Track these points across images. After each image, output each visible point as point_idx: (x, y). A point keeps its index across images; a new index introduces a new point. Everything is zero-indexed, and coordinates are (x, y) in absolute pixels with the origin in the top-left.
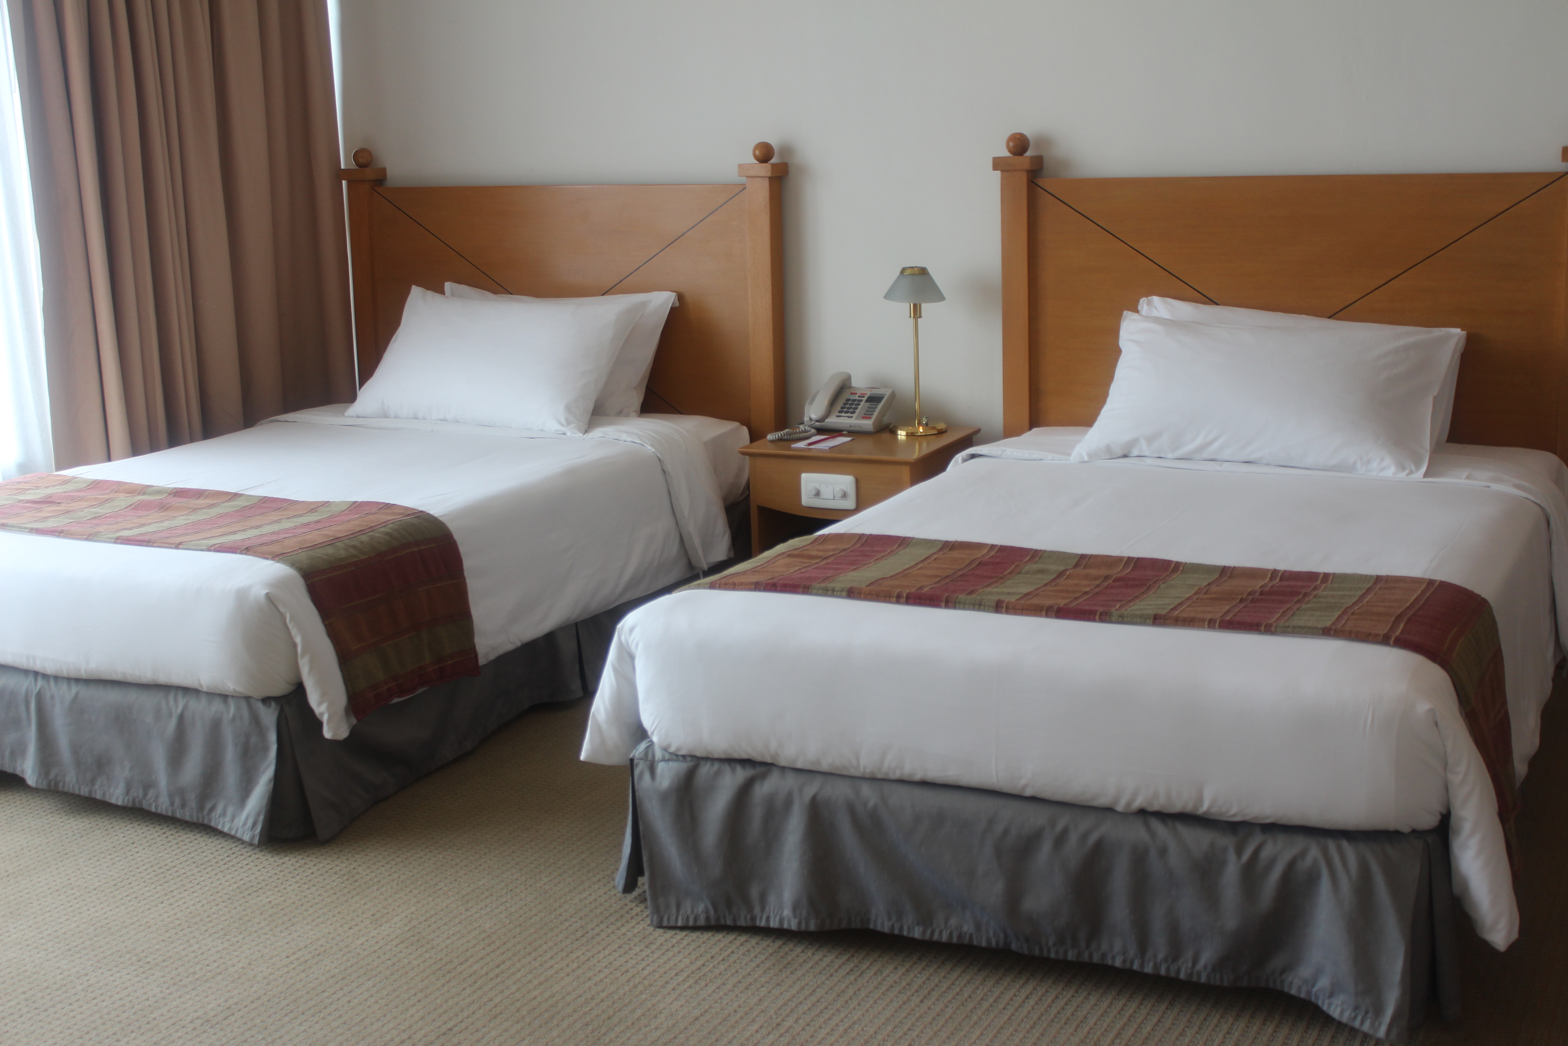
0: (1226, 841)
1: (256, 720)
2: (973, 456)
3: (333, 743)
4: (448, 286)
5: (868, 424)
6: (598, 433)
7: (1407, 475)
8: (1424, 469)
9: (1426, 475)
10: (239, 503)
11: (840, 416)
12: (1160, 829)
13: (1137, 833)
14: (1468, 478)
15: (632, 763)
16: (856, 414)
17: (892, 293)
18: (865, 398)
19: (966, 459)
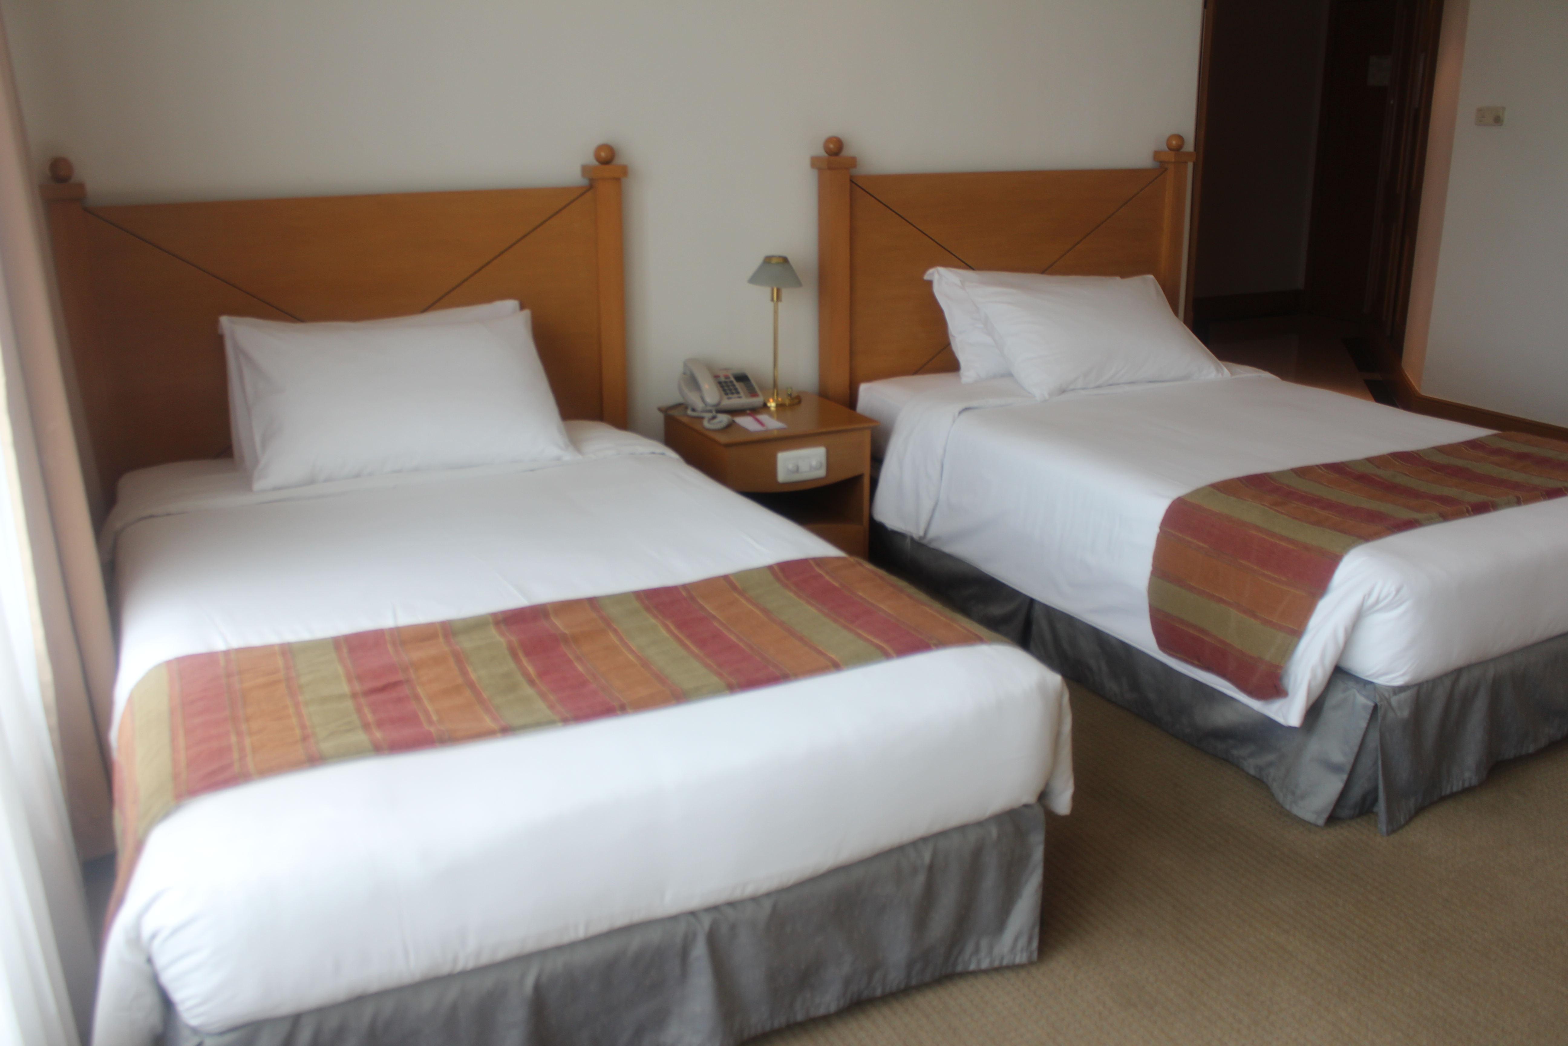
9: (1230, 374)
15: (1376, 708)
16: (742, 394)
17: (755, 279)
18: (732, 379)
19: (960, 413)
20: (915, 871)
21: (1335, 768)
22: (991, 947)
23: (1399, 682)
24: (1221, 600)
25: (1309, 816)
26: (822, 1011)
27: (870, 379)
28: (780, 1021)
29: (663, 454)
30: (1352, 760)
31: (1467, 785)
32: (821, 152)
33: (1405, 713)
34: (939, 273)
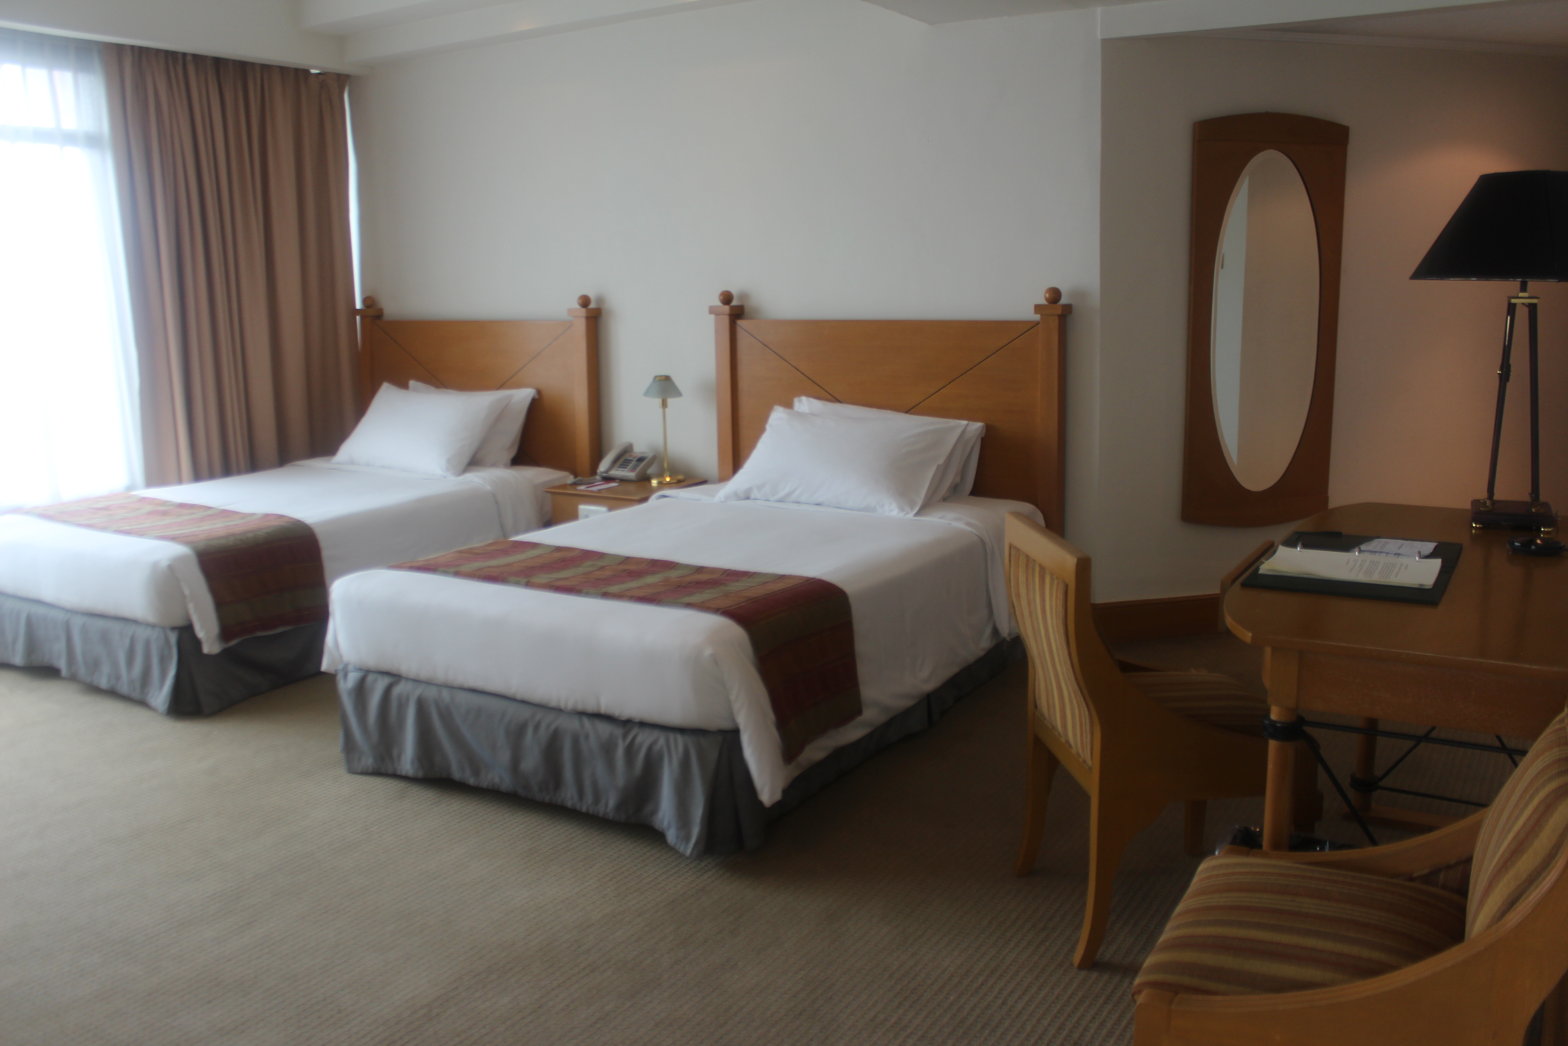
0: (618, 731)
1: (167, 641)
2: (664, 496)
3: (208, 656)
4: (412, 383)
5: (632, 475)
6: (462, 478)
7: (905, 515)
8: (915, 512)
9: (917, 514)
10: (210, 512)
11: (618, 470)
12: (586, 722)
13: (573, 724)
14: (941, 518)
16: (627, 469)
17: (648, 393)
18: (636, 459)
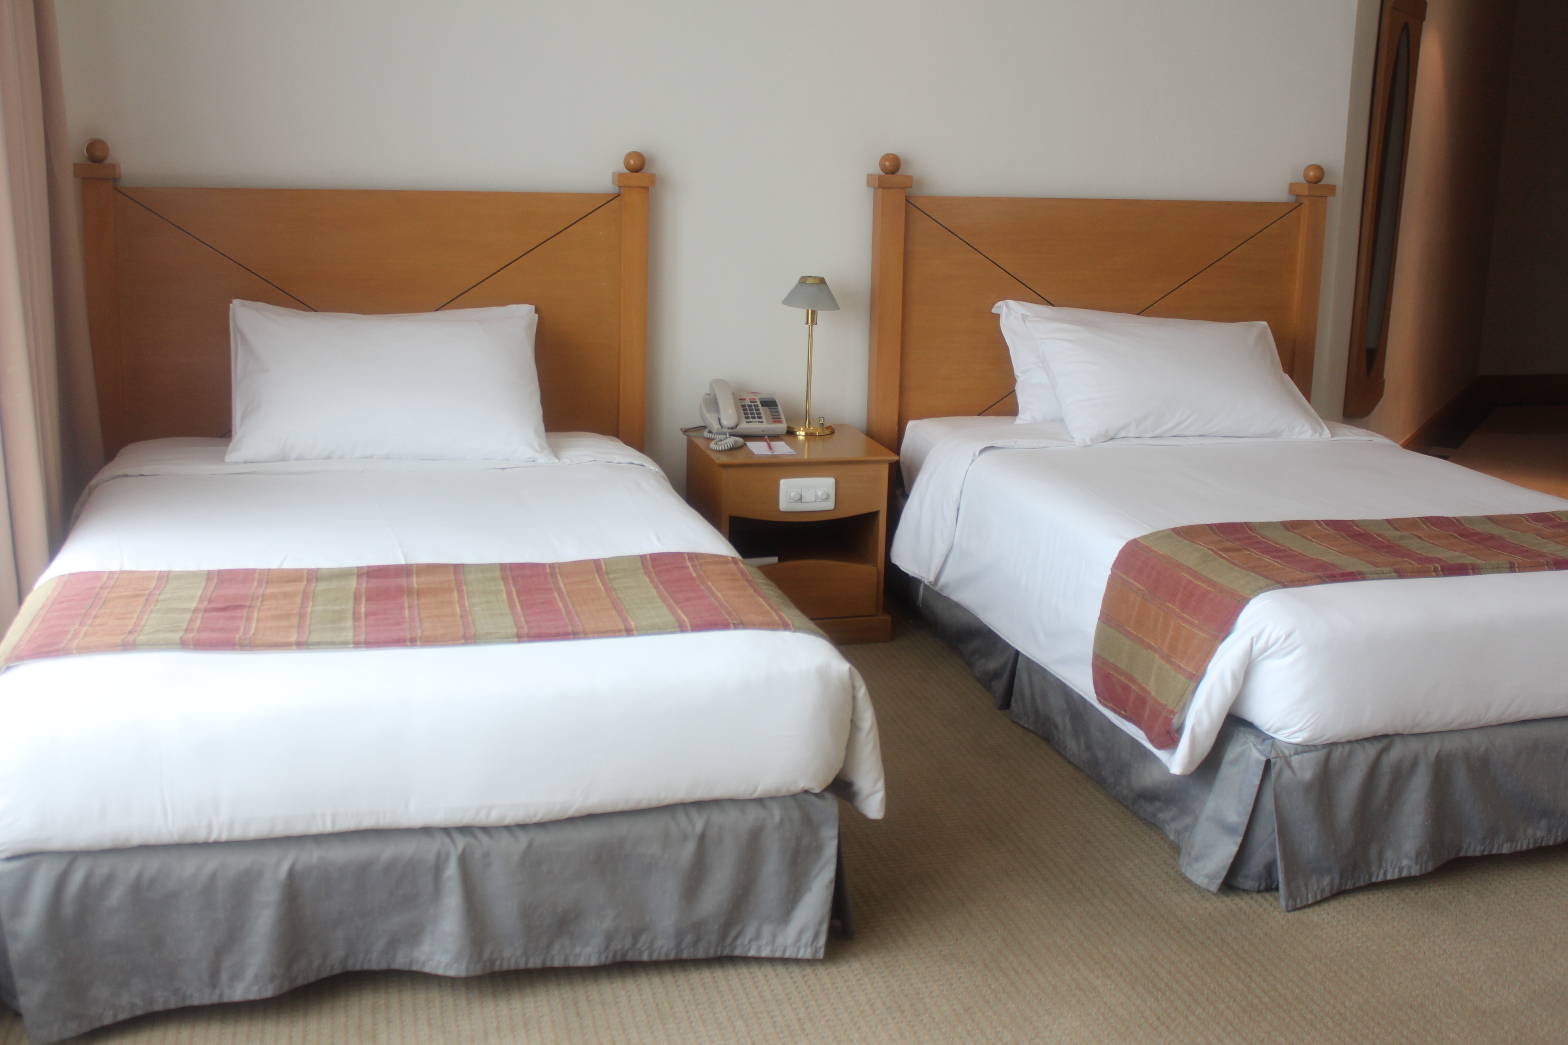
1: (808, 817)
9: (1332, 435)
15: (1268, 763)
16: (764, 419)
17: (789, 301)
18: (759, 403)
19: (981, 452)
20: (685, 838)
21: (1230, 830)
22: (774, 937)
23: (1298, 739)
24: (1149, 647)
25: (1200, 880)
26: (581, 962)
27: (920, 416)
28: (535, 962)
29: (643, 465)
30: (1246, 822)
31: (1405, 874)
32: (877, 170)
33: (1307, 775)
34: (1007, 306)
